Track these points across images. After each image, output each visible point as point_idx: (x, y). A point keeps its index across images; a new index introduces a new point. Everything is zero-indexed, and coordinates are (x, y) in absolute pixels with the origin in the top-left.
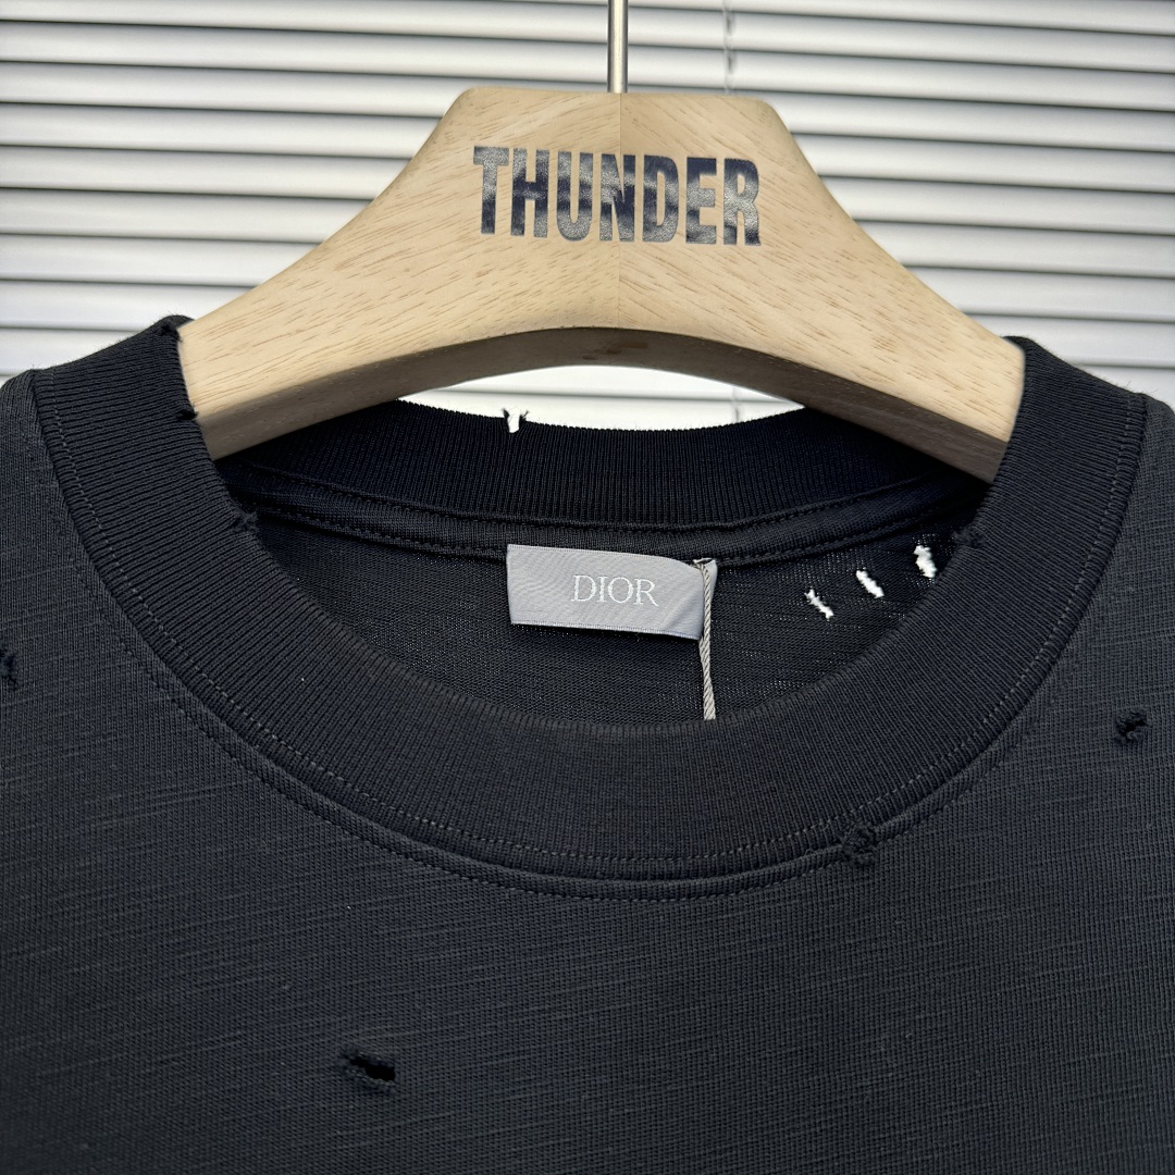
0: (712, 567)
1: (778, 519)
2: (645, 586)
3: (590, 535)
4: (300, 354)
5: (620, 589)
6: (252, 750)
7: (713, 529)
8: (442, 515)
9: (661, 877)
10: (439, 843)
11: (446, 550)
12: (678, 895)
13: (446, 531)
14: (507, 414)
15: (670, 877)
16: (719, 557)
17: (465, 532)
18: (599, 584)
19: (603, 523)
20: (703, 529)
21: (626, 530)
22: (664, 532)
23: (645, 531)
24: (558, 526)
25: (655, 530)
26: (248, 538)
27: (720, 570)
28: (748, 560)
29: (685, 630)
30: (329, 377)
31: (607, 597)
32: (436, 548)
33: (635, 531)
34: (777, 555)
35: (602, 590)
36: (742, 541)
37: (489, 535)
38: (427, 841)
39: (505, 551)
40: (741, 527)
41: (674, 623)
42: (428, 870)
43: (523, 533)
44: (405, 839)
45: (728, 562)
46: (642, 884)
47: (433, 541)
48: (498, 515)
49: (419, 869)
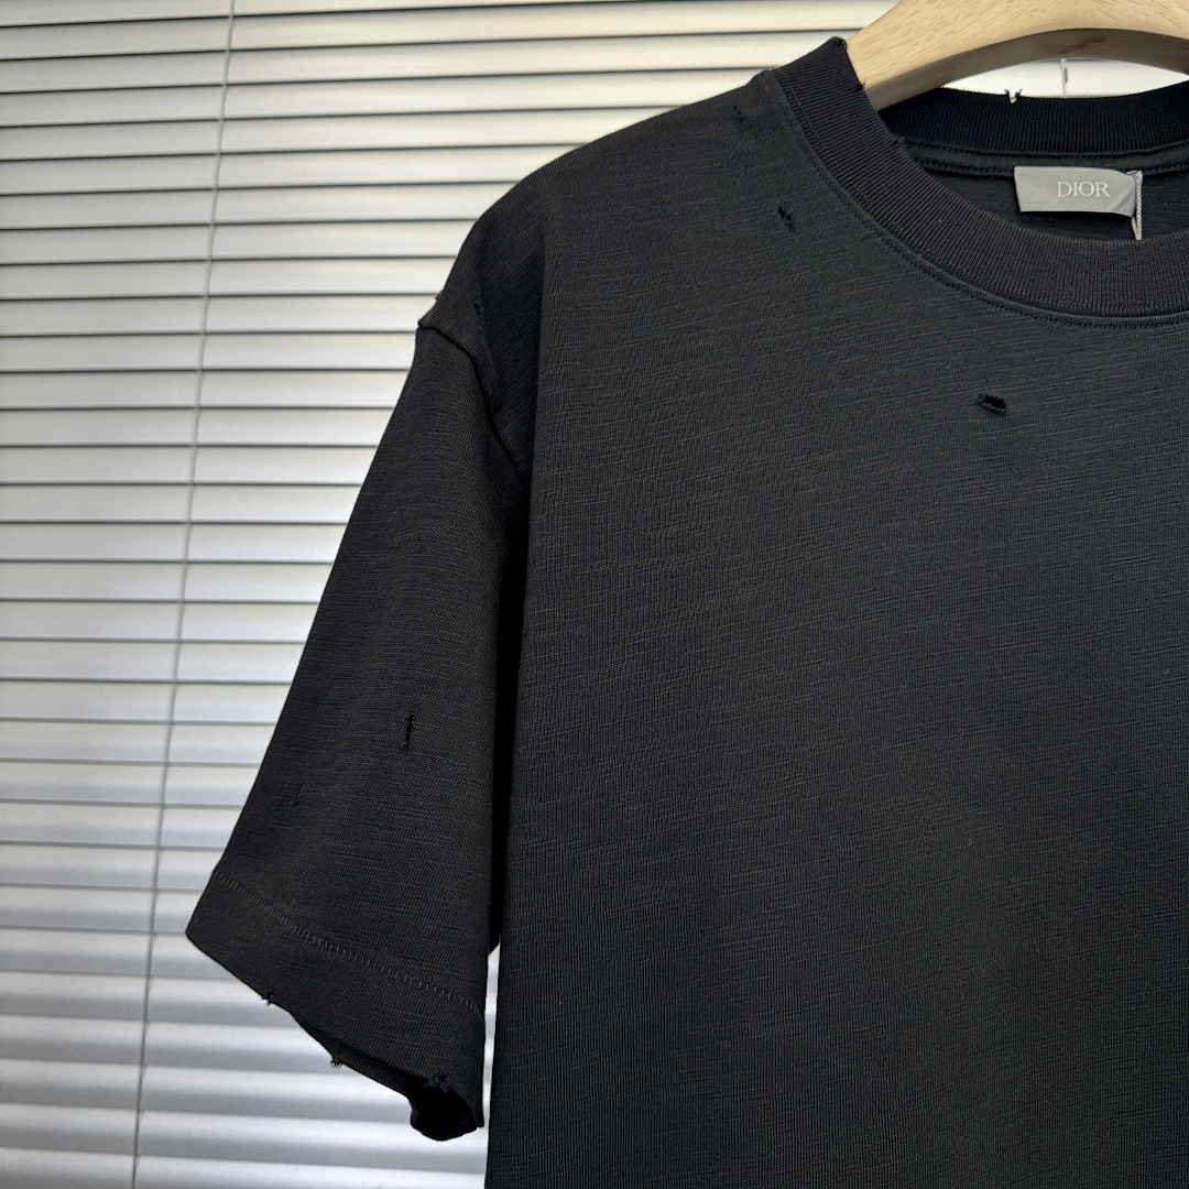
0: (1140, 175)
1: (1178, 147)
2: (1102, 186)
3: (1063, 161)
4: (910, 54)
5: (1087, 188)
6: (919, 257)
7: (1138, 154)
8: (973, 153)
9: (1137, 316)
10: (1020, 300)
11: (977, 173)
12: (1146, 325)
13: (978, 162)
14: (1008, 93)
15: (1142, 315)
16: (1143, 170)
17: (989, 162)
18: (1073, 186)
19: (1070, 154)
20: (1132, 154)
21: (1084, 157)
22: (1107, 157)
23: (1095, 157)
24: (1043, 156)
25: (1102, 157)
26: (902, 150)
27: (1145, 178)
28: (1160, 171)
29: (1126, 211)
30: (926, 66)
31: (1079, 193)
32: (971, 172)
33: (1090, 157)
34: (1178, 168)
35: (1076, 189)
36: (1158, 160)
37: (1003, 163)
38: (1012, 299)
39: (1013, 172)
40: (1155, 152)
41: (1119, 206)
42: (1013, 314)
43: (1024, 161)
44: (1001, 299)
45: (1148, 172)
46: (1127, 319)
47: (969, 168)
48: (1005, 152)
49: (1008, 314)
